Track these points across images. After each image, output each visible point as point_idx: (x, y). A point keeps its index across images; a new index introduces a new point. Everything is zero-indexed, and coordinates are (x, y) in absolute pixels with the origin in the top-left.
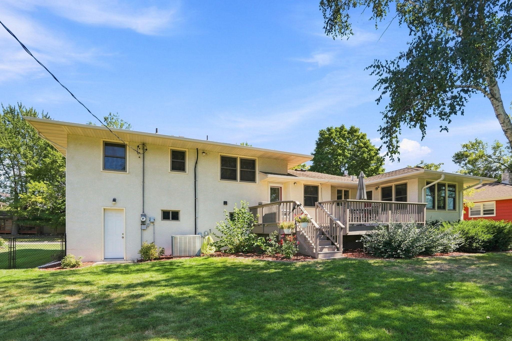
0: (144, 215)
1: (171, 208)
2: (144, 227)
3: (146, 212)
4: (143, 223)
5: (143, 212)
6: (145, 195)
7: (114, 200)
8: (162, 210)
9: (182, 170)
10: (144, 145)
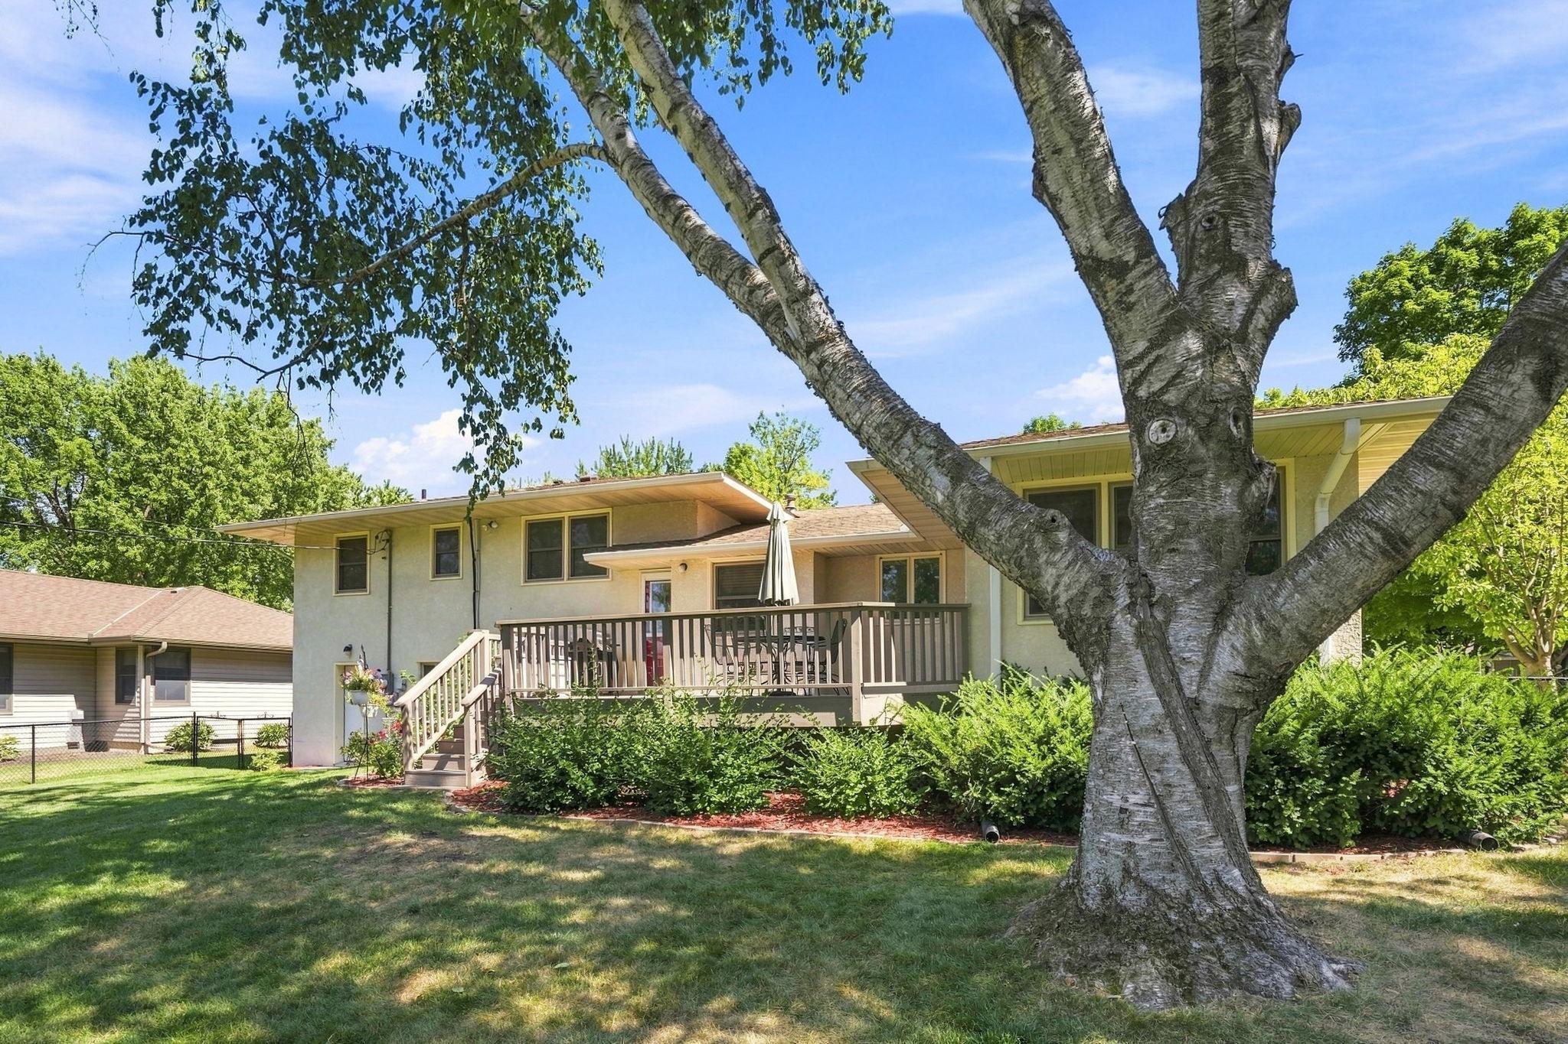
0: (389, 675)
1: (434, 655)
3: (393, 670)
5: (389, 668)
6: (393, 635)
7: (348, 649)
8: (421, 664)
9: (454, 571)
10: (390, 531)
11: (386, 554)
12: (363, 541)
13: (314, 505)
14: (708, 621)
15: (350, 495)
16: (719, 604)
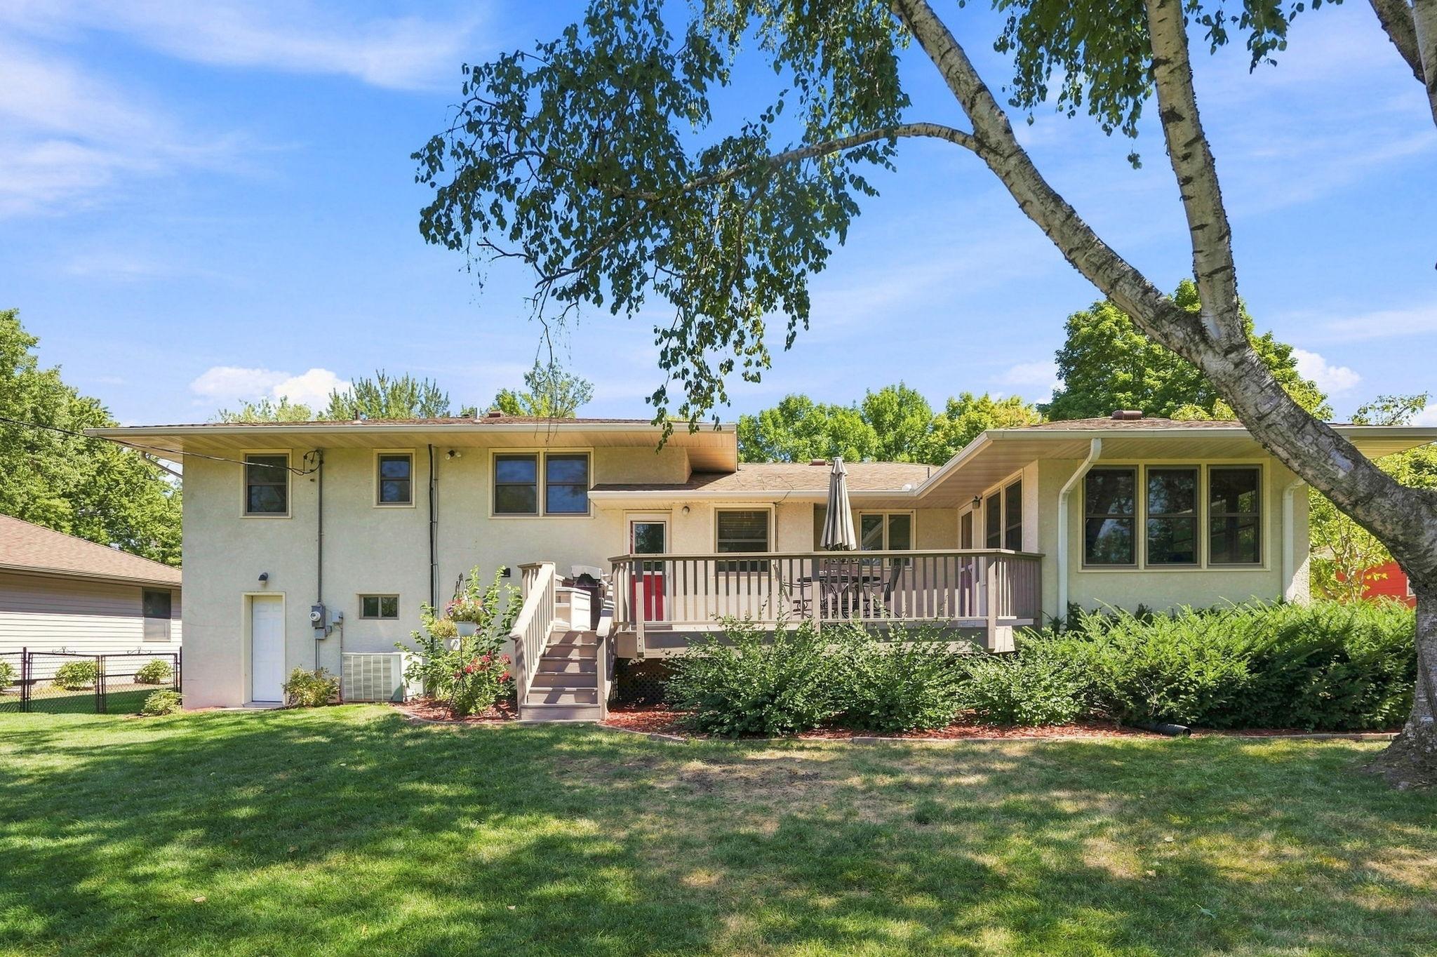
0: (320, 608)
1: (380, 588)
2: (322, 633)
3: (325, 601)
4: (317, 625)
5: (320, 600)
6: (325, 564)
7: (264, 578)
8: (360, 596)
9: (404, 497)
10: (320, 452)
11: (316, 475)
12: (282, 460)
13: (20, 410)
14: (711, 564)
15: (65, 401)
16: (721, 546)
